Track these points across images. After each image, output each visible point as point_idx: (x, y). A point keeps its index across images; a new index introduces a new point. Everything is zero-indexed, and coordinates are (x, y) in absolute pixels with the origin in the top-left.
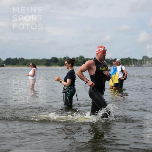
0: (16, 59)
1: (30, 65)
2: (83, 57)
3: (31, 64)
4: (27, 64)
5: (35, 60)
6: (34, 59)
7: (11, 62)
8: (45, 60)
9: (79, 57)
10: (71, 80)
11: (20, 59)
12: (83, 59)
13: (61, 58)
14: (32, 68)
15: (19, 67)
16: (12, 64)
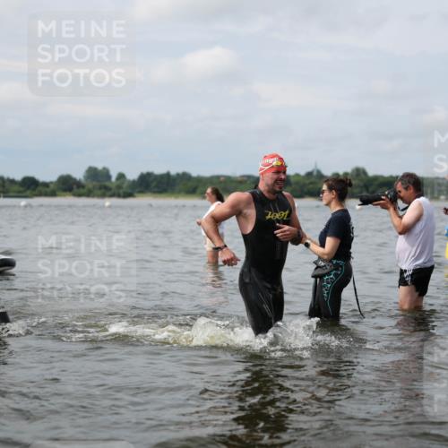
0: (168, 174)
1: (205, 193)
2: (365, 172)
3: (209, 190)
4: (198, 191)
5: (222, 179)
6: (218, 177)
7: (154, 184)
8: (251, 180)
9: (353, 171)
10: (339, 241)
11: (178, 174)
12: (363, 176)
13: (297, 175)
14: (212, 203)
15: (176, 198)
16: (156, 190)
